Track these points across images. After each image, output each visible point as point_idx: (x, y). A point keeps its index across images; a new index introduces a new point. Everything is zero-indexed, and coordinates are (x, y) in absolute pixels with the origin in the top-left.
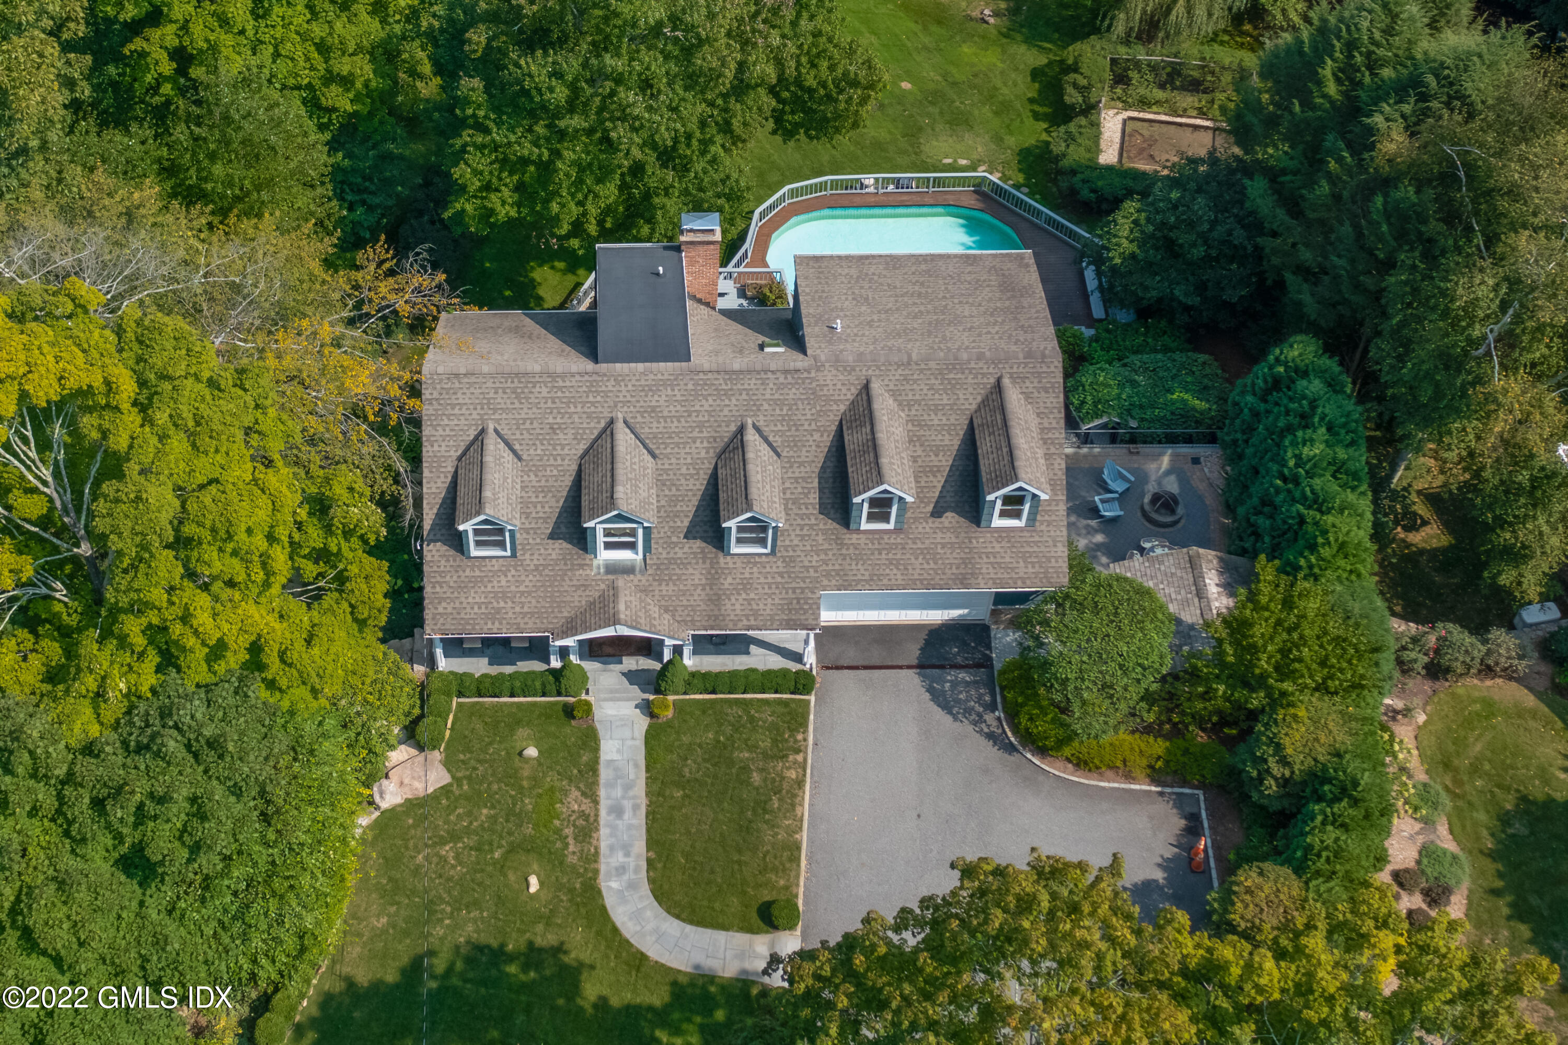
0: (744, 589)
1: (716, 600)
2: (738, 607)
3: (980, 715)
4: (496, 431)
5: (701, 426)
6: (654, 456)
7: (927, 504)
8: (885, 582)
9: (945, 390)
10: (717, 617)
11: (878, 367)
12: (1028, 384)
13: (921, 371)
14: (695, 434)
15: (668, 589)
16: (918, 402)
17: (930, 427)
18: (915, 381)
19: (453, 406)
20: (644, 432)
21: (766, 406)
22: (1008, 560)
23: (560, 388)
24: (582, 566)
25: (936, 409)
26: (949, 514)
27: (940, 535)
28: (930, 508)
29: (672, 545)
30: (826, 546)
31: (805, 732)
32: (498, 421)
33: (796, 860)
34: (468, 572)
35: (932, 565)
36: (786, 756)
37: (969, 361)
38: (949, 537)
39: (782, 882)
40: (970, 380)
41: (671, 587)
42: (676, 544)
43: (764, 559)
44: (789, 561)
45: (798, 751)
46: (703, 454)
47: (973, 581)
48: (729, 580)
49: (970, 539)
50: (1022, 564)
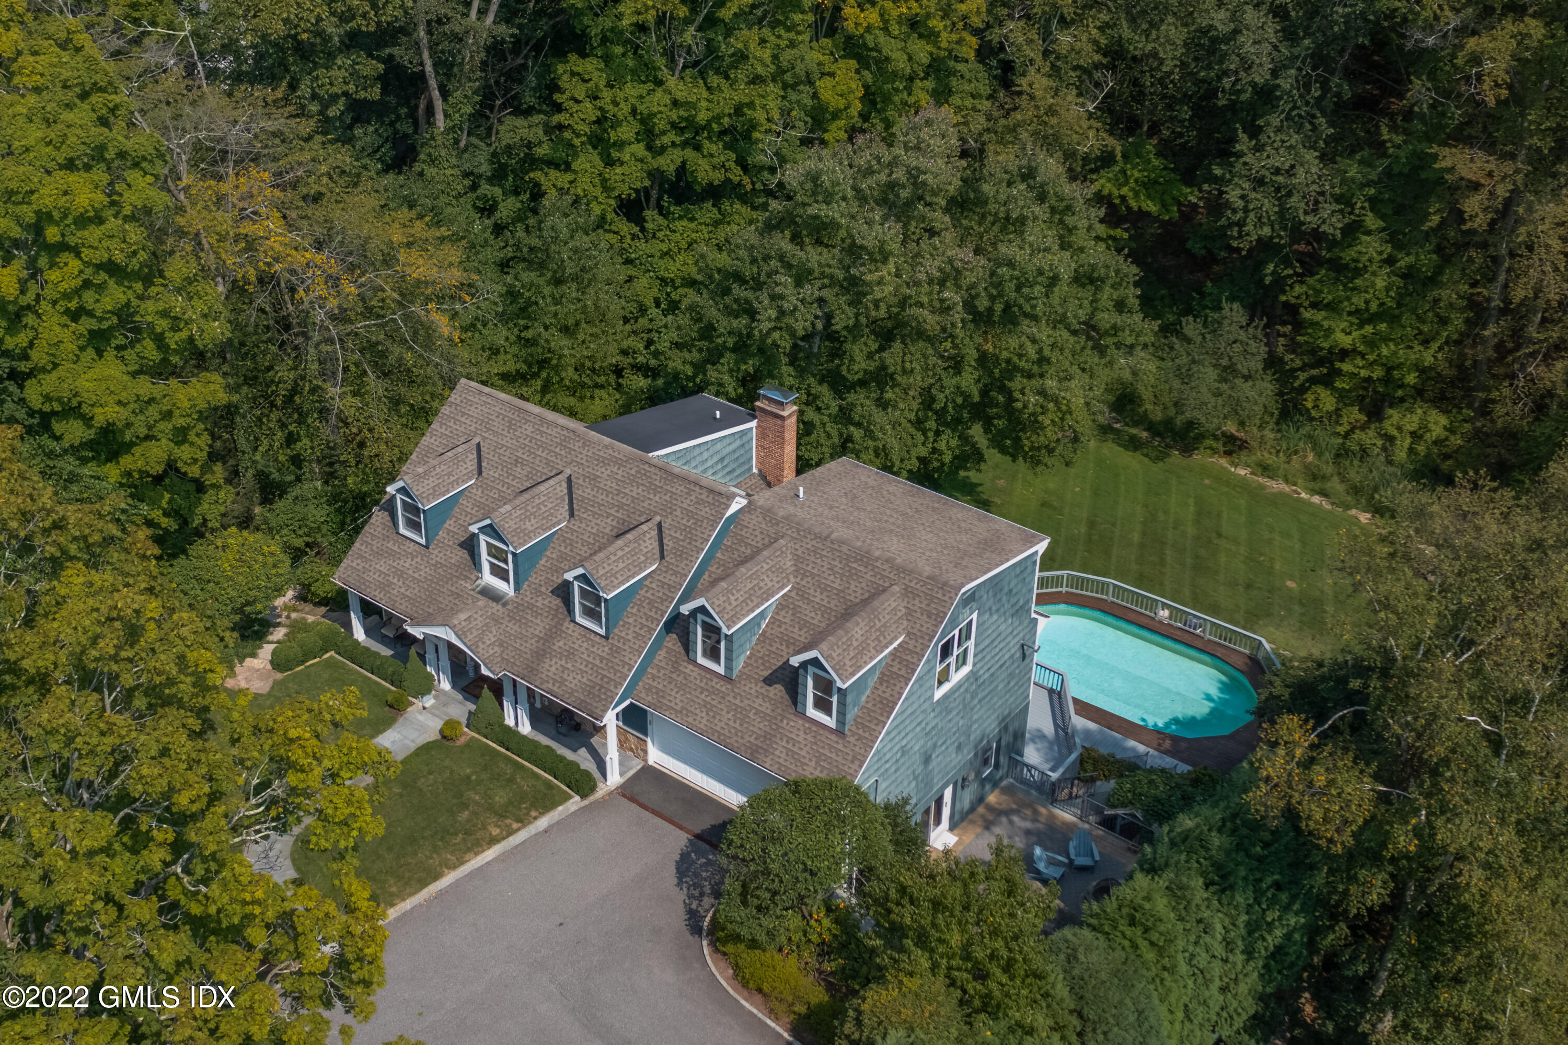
0: (567, 657)
1: (540, 655)
2: (553, 669)
3: (702, 894)
4: (478, 445)
5: (620, 507)
6: (572, 514)
7: (766, 669)
8: (690, 720)
9: (842, 575)
10: (533, 669)
11: (798, 531)
12: (917, 602)
13: (833, 549)
14: (612, 512)
15: (513, 628)
16: (813, 576)
17: (810, 602)
18: (822, 556)
19: (464, 414)
20: (577, 493)
21: (678, 513)
22: (803, 753)
23: (542, 432)
24: (467, 578)
25: (824, 589)
26: (779, 687)
27: (760, 701)
28: (766, 673)
29: (538, 592)
30: (663, 664)
31: (542, 814)
32: (484, 438)
33: (424, 884)
34: (390, 545)
35: (737, 725)
36: (506, 817)
37: (877, 559)
38: (766, 708)
39: (394, 889)
40: (868, 576)
41: (516, 627)
42: (542, 593)
43: (597, 639)
44: (615, 651)
45: (520, 820)
46: (607, 531)
47: (761, 757)
48: (561, 644)
49: (783, 717)
50: (813, 764)
